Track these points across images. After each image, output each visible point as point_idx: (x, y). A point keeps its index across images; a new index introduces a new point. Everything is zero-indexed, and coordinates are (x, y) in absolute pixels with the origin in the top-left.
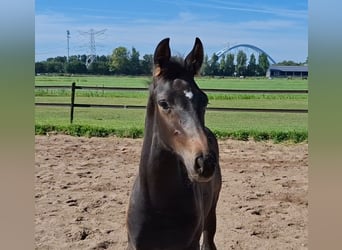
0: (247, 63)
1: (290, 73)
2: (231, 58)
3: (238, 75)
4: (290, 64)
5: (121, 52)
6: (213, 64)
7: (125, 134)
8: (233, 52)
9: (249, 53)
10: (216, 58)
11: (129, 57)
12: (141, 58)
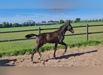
0: (31, 23)
1: (39, 25)
2: (28, 23)
3: (30, 26)
4: (39, 23)
5: (5, 23)
6: (25, 24)
7: (11, 54)
8: (28, 22)
9: (31, 22)
10: (25, 23)
11: (7, 24)
12: (9, 24)
